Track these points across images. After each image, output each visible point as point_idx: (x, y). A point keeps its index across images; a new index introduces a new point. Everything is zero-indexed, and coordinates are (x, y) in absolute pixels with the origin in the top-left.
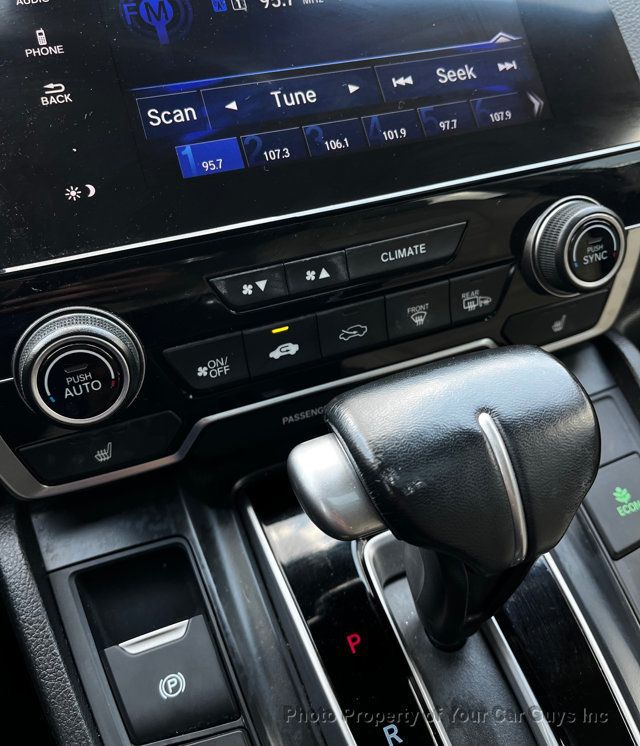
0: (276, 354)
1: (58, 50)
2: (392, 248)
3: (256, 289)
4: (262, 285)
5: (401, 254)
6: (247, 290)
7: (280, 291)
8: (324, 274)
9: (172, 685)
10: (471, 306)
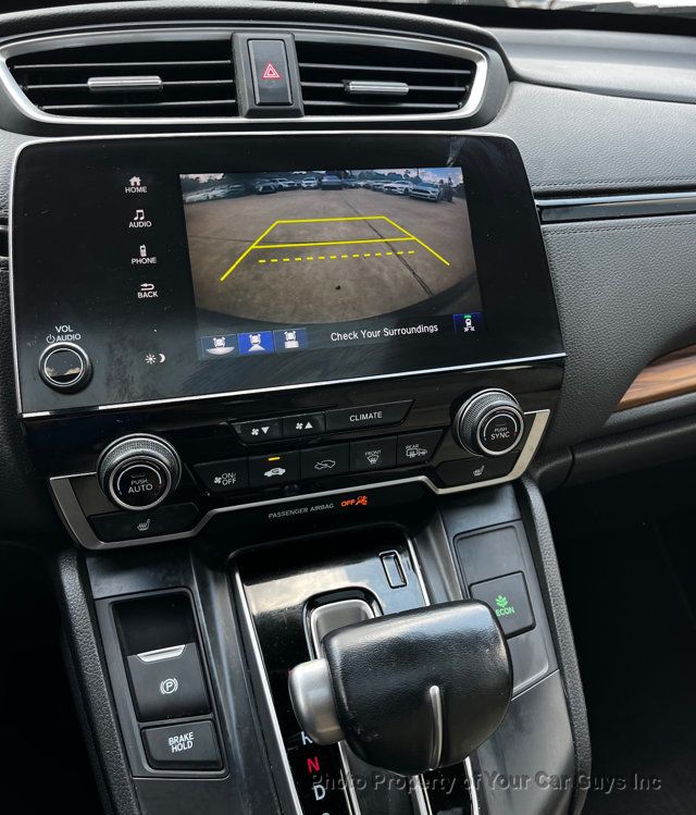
0: (269, 474)
1: (153, 260)
2: (358, 412)
3: (261, 432)
4: (265, 430)
5: (364, 417)
6: (255, 432)
7: (276, 434)
8: (309, 426)
9: (169, 686)
10: (412, 455)
